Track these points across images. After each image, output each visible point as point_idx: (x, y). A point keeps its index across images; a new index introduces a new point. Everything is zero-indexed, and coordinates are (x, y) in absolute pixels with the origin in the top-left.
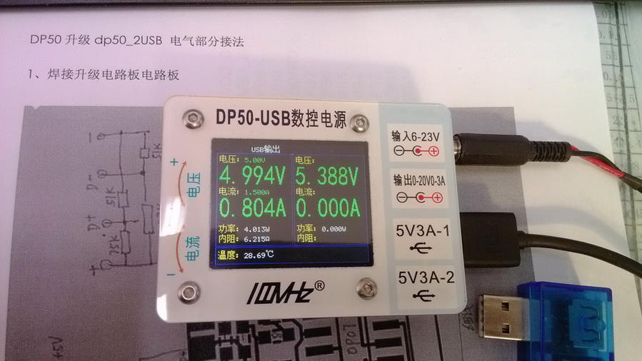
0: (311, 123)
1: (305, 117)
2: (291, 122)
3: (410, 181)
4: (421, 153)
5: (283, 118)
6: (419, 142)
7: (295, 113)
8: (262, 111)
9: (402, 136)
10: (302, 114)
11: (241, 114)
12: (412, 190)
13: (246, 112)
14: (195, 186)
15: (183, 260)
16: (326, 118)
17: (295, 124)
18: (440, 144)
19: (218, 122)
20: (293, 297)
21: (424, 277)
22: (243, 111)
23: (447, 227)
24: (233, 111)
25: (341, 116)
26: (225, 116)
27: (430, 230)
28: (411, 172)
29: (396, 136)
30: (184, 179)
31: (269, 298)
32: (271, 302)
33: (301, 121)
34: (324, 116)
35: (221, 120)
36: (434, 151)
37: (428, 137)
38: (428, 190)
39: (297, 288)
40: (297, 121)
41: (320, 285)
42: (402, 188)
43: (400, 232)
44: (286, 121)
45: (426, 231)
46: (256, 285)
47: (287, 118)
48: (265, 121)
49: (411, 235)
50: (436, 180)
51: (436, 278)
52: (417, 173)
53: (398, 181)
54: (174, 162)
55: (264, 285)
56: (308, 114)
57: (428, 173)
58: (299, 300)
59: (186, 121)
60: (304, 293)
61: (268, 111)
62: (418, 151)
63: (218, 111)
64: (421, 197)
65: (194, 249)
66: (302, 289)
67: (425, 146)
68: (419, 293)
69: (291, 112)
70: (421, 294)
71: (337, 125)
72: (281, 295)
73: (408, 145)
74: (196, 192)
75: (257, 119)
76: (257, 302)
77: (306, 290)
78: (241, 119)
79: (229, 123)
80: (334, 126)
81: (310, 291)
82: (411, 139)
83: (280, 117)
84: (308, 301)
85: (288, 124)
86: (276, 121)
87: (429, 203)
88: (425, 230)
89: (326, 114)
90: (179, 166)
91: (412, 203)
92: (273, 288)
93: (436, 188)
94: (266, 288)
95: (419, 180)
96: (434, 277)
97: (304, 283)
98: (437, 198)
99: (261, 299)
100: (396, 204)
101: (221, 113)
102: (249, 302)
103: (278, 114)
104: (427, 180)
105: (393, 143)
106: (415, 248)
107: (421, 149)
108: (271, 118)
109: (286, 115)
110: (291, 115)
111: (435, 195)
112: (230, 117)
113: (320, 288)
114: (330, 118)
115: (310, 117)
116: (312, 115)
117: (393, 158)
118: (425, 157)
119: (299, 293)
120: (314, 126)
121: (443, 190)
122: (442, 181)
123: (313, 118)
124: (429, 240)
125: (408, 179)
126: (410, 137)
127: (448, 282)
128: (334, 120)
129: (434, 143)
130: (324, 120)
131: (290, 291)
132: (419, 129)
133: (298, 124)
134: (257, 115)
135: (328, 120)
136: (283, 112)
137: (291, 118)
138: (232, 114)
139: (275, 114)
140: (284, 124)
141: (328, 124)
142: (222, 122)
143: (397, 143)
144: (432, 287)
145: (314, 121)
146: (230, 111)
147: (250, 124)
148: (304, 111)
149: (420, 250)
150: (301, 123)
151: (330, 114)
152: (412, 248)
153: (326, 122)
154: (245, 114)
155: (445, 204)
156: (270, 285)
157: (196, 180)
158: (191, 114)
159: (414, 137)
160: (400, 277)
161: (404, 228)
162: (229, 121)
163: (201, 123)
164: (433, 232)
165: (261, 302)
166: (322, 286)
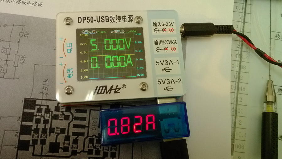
0: (118, 21)
1: (115, 18)
2: (110, 21)
3: (161, 42)
4: (166, 31)
5: (106, 19)
6: (165, 27)
7: (111, 17)
8: (97, 17)
9: (158, 25)
10: (114, 17)
11: (88, 18)
12: (162, 46)
14: (70, 48)
15: (66, 78)
16: (124, 18)
17: (111, 21)
19: (79, 22)
20: (113, 91)
21: (169, 81)
22: (89, 17)
23: (178, 61)
24: (85, 18)
25: (131, 17)
26: (81, 19)
27: (171, 62)
28: (162, 39)
29: (155, 25)
30: (65, 45)
31: (102, 92)
32: (103, 93)
33: (114, 20)
35: (80, 21)
36: (172, 30)
37: (169, 24)
38: (169, 46)
39: (114, 87)
40: (112, 20)
41: (124, 86)
42: (158, 46)
43: (158, 64)
44: (107, 20)
46: (97, 87)
47: (108, 19)
48: (98, 21)
49: (162, 65)
50: (173, 42)
51: (174, 82)
52: (164, 39)
53: (156, 43)
54: (61, 39)
55: (100, 87)
56: (117, 17)
57: (169, 39)
58: (115, 92)
59: (65, 23)
60: (117, 90)
61: (100, 17)
62: (165, 30)
63: (79, 17)
64: (167, 49)
65: (70, 73)
66: (117, 88)
67: (168, 28)
68: (167, 88)
69: (109, 17)
71: (129, 21)
72: (108, 91)
73: (160, 28)
74: (70, 51)
75: (95, 20)
76: (98, 93)
77: (118, 88)
78: (88, 20)
79: (83, 22)
80: (128, 21)
81: (120, 89)
82: (161, 25)
83: (105, 19)
84: (119, 93)
85: (108, 22)
86: (103, 21)
87: (170, 51)
88: (169, 62)
89: (124, 17)
90: (63, 40)
91: (163, 52)
92: (104, 88)
93: (173, 45)
94: (101, 88)
95: (165, 42)
97: (117, 86)
98: (174, 49)
99: (99, 92)
100: (155, 52)
101: (80, 19)
102: (94, 94)
103: (104, 18)
104: (169, 42)
106: (164, 70)
107: (166, 29)
108: (101, 20)
109: (107, 18)
110: (109, 18)
111: (172, 48)
112: (83, 20)
113: (124, 88)
115: (118, 18)
116: (119, 17)
117: (154, 33)
118: (168, 32)
119: (115, 89)
120: (119, 22)
121: (175, 46)
122: (175, 42)
124: (170, 66)
125: (160, 42)
126: (161, 24)
127: (179, 83)
128: (128, 19)
129: (171, 26)
130: (124, 19)
131: (111, 89)
132: (165, 21)
133: (112, 21)
134: (95, 18)
135: (125, 19)
136: (106, 17)
137: (109, 19)
138: (84, 19)
139: (103, 18)
140: (106, 22)
141: (125, 21)
142: (80, 22)
143: (156, 27)
144: (172, 85)
145: (119, 20)
146: (83, 17)
147: (92, 22)
148: (115, 16)
149: (167, 70)
151: (126, 17)
153: (124, 20)
154: (90, 18)
155: (177, 51)
156: (103, 87)
157: (70, 46)
158: (67, 19)
159: (163, 24)
160: (158, 82)
161: (159, 62)
162: (83, 21)
163: (71, 23)
164: (172, 63)
165: (99, 94)
166: (125, 87)
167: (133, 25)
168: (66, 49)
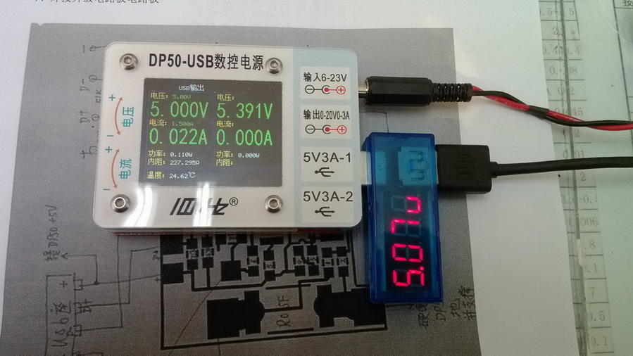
0: (232, 66)
1: (227, 60)
2: (214, 64)
3: (318, 115)
4: (329, 91)
5: (208, 61)
6: (328, 82)
7: (217, 57)
8: (189, 56)
9: (313, 77)
10: (224, 58)
11: (171, 57)
12: (319, 123)
13: (175, 56)
14: (128, 117)
15: (117, 178)
16: (245, 61)
17: (218, 66)
18: (347, 84)
19: (151, 65)
20: (211, 210)
21: (326, 196)
22: (172, 55)
23: (349, 154)
24: (164, 56)
25: (258, 60)
26: (156, 59)
27: (334, 157)
28: (319, 108)
29: (308, 77)
30: (120, 111)
31: (189, 211)
32: (191, 213)
33: (223, 64)
34: (244, 59)
35: (153, 62)
36: (341, 90)
37: (336, 78)
38: (334, 123)
39: (214, 203)
40: (219, 63)
41: (234, 201)
42: (311, 121)
43: (307, 159)
44: (210, 64)
45: (330, 157)
46: (179, 199)
47: (211, 61)
48: (191, 64)
49: (316, 161)
50: (342, 114)
51: (337, 197)
52: (324, 108)
53: (307, 115)
54: (112, 98)
55: (185, 200)
56: (230, 58)
57: (334, 108)
58: (216, 213)
59: (123, 66)
60: (220, 207)
61: (194, 56)
62: (327, 90)
63: (151, 55)
64: (327, 129)
65: (126, 169)
66: (219, 204)
67: (333, 85)
68: (321, 209)
69: (214, 56)
70: (322, 210)
71: (255, 68)
73: (318, 84)
74: (130, 123)
75: (184, 62)
76: (179, 213)
77: (222, 205)
78: (171, 61)
79: (160, 65)
80: (252, 68)
81: (225, 205)
82: (321, 79)
83: (205, 60)
84: (223, 214)
85: (211, 66)
86: (201, 64)
87: (334, 134)
89: (245, 58)
90: (116, 101)
91: (319, 134)
92: (193, 202)
93: (341, 122)
94: (187, 202)
95: (326, 115)
96: (335, 195)
97: (220, 199)
98: (342, 130)
99: (183, 211)
100: (304, 135)
101: (153, 57)
102: (172, 213)
103: (203, 57)
104: (333, 115)
105: (304, 83)
106: (320, 171)
107: (329, 88)
108: (197, 61)
109: (210, 59)
110: (214, 59)
111: (340, 128)
112: (161, 61)
114: (248, 61)
115: (231, 60)
116: (233, 59)
117: (303, 95)
118: (333, 95)
119: (216, 207)
120: (234, 68)
121: (347, 123)
122: (347, 116)
123: (234, 61)
124: (332, 165)
125: (316, 114)
126: (320, 78)
127: (347, 200)
128: (252, 63)
129: (341, 82)
130: (243, 63)
131: (208, 205)
132: (328, 71)
133: (220, 65)
134: (184, 58)
135: (247, 63)
136: (207, 56)
137: (214, 61)
138: (163, 58)
139: (200, 58)
140: (207, 66)
141: (247, 67)
142: (154, 65)
143: (309, 83)
144: (332, 205)
145: (234, 63)
146: (161, 55)
147: (178, 66)
148: (226, 55)
149: (324, 174)
150: (223, 66)
151: (249, 58)
152: (316, 172)
153: (245, 65)
154: (174, 58)
155: (348, 135)
156: (190, 200)
157: (130, 113)
158: (126, 58)
159: (324, 77)
160: (305, 196)
161: (311, 155)
162: (160, 63)
163: (135, 65)
164: (336, 158)
165: (182, 214)
166: (236, 202)
167: (262, 75)
168: (121, 118)
